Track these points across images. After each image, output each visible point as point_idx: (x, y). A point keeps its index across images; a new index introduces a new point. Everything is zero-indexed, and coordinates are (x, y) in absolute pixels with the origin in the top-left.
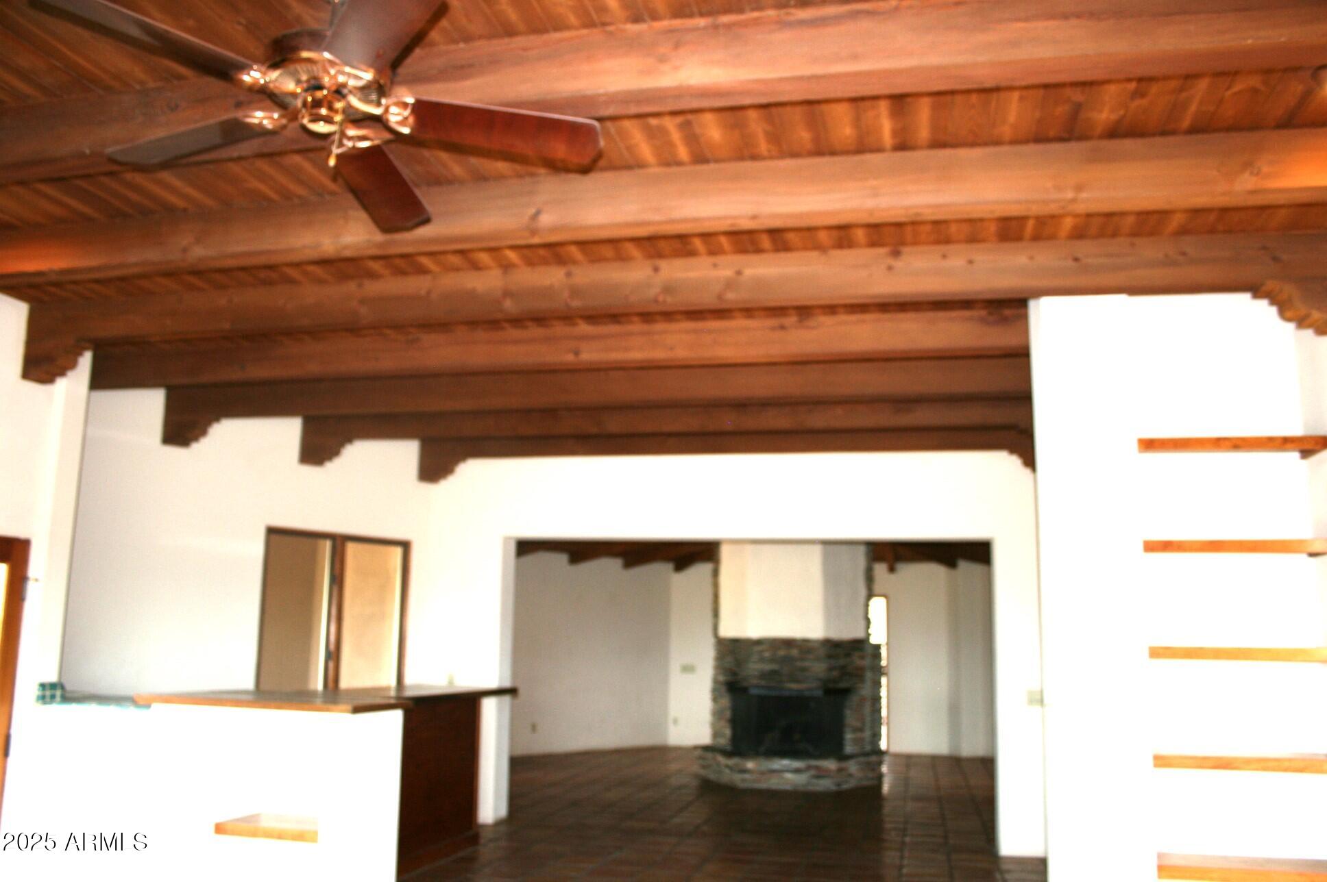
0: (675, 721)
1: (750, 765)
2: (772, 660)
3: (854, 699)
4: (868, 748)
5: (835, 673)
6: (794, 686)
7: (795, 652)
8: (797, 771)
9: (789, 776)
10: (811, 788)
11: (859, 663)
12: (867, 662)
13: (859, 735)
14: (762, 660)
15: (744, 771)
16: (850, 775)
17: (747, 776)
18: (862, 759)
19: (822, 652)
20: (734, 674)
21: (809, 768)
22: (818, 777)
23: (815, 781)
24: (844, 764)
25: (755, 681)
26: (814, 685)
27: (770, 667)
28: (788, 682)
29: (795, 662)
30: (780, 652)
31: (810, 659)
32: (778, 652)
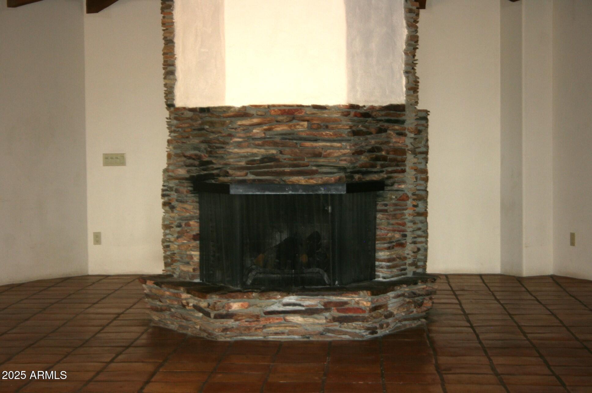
0: (98, 239)
1: (236, 306)
2: (265, 142)
3: (391, 197)
4: (410, 272)
5: (364, 159)
6: (302, 180)
7: (302, 127)
8: (310, 312)
9: (297, 319)
10: (331, 337)
11: (395, 141)
12: (408, 141)
13: (399, 251)
14: (250, 140)
15: (230, 316)
16: (391, 315)
17: (230, 323)
18: (405, 289)
19: (345, 125)
20: (204, 164)
21: (327, 307)
22: (341, 320)
23: (336, 326)
24: (381, 299)
25: (239, 175)
26: (332, 178)
27: (262, 151)
28: (292, 174)
29: (303, 143)
30: (279, 127)
31: (326, 137)
32: (276, 127)
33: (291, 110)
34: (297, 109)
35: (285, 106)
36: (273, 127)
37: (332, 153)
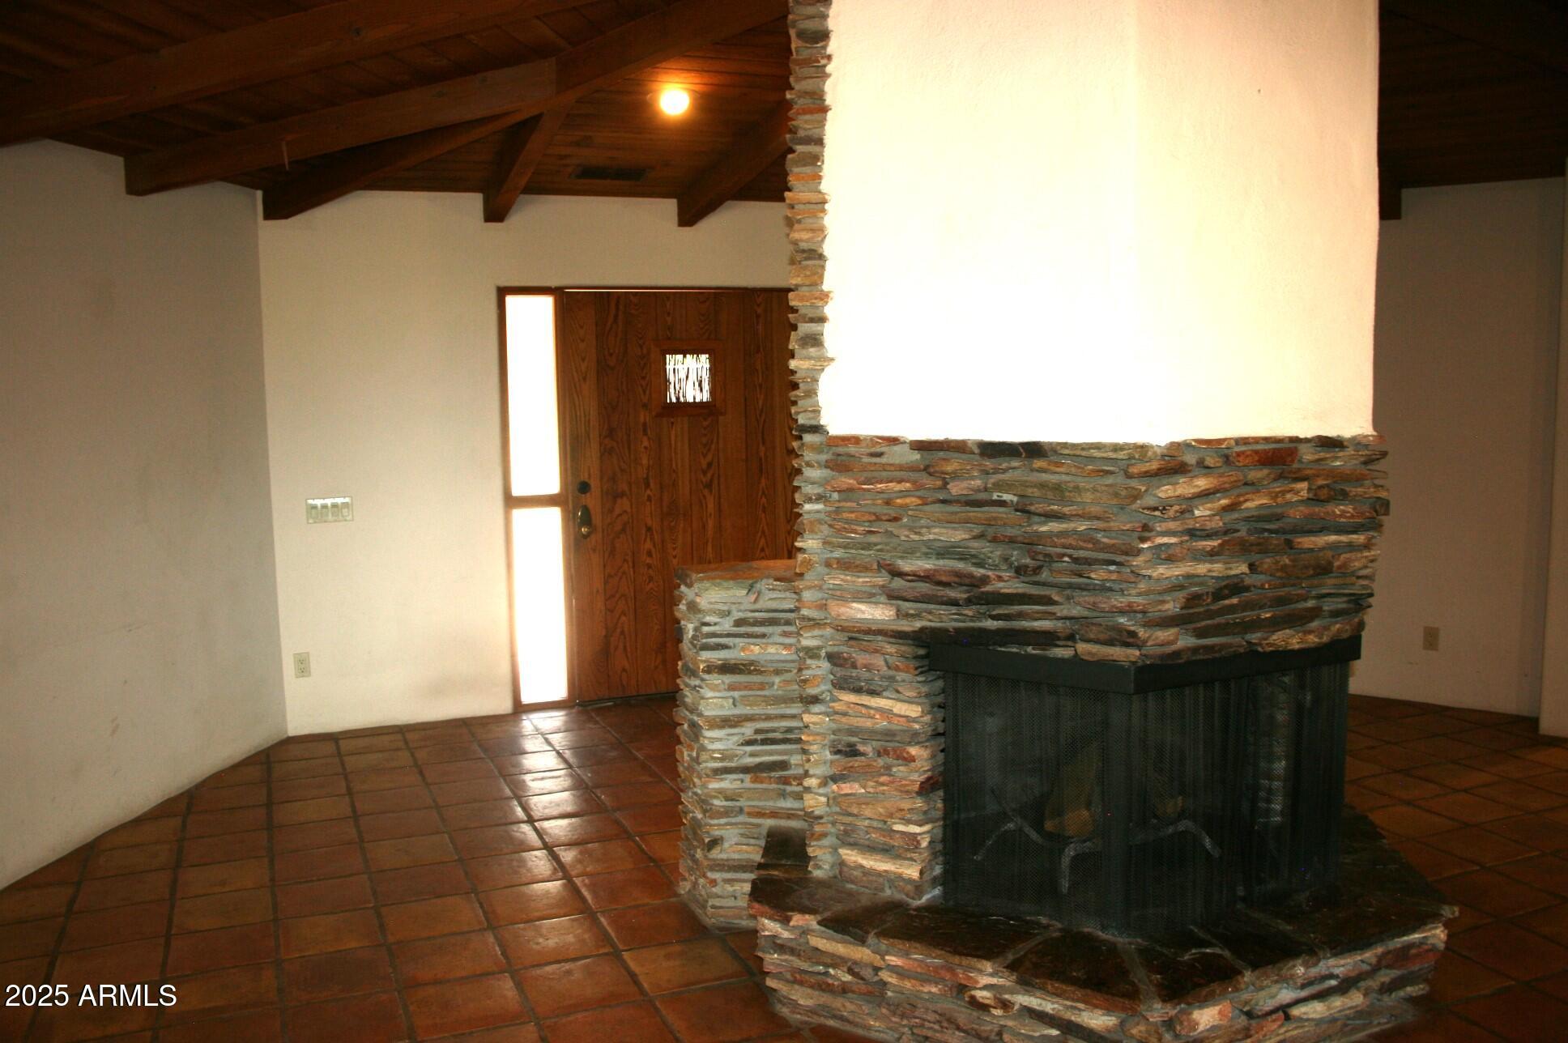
25: (1164, 641)
27: (1218, 568)
28: (1275, 624)
29: (1299, 540)
30: (1253, 500)
31: (1342, 520)
32: (1246, 501)
33: (1279, 450)
34: (1290, 448)
35: (1267, 440)
36: (1242, 499)
37: (1350, 560)
